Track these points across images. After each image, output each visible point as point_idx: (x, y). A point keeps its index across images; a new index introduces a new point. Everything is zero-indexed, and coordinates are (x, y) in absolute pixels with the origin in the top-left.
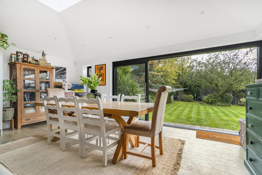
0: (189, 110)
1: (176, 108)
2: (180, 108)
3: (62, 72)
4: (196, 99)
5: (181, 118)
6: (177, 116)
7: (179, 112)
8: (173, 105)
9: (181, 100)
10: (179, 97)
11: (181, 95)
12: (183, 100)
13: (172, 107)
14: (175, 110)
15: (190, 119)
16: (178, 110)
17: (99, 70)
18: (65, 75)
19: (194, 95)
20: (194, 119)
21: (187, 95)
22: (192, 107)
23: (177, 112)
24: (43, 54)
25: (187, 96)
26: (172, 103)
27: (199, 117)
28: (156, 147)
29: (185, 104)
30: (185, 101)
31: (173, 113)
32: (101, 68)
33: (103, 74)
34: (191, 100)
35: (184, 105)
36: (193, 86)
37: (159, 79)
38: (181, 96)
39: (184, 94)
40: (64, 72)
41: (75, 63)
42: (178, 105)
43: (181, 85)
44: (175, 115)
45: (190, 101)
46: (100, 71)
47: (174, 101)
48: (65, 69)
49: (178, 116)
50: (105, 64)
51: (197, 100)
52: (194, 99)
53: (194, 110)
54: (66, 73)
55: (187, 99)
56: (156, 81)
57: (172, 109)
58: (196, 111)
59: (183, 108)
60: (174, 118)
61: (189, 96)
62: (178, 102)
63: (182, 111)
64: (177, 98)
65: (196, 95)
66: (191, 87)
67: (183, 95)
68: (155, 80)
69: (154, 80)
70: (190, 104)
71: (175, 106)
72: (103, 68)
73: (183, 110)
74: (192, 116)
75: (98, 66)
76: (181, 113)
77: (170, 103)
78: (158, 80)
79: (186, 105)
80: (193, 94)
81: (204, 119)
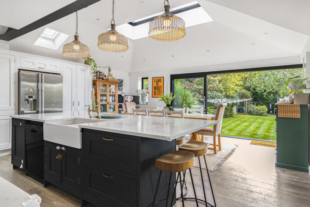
0: (257, 126)
1: (239, 124)
2: (245, 124)
3: (120, 84)
4: (271, 112)
5: (243, 134)
6: (238, 132)
7: (242, 128)
8: (235, 119)
9: (247, 113)
10: (245, 108)
11: (248, 106)
12: (250, 113)
13: (233, 122)
14: (237, 125)
15: (255, 136)
16: (242, 125)
17: (156, 82)
18: (122, 87)
19: (268, 107)
20: (260, 136)
21: (257, 105)
22: (262, 123)
23: (239, 128)
24: (109, 70)
25: (258, 107)
26: (234, 117)
27: (266, 134)
28: (217, 145)
29: (254, 118)
30: (254, 115)
31: (234, 129)
32: (159, 81)
33: (161, 86)
34: (262, 113)
35: (251, 119)
36: (265, 94)
37: (216, 86)
38: (248, 108)
39: (254, 104)
40: (122, 84)
41: (130, 74)
42: (242, 120)
43: (249, 91)
44: (236, 131)
45: (261, 115)
46: (158, 83)
47: (238, 114)
48: (122, 81)
49: (240, 132)
50: (163, 77)
51: (273, 113)
52: (268, 112)
53: (263, 126)
54: (122, 85)
55: (257, 112)
56: (213, 88)
57: (233, 124)
58: (266, 128)
59: (249, 123)
60: (235, 134)
61: (261, 107)
62: (243, 116)
63: (246, 127)
64: (242, 109)
65: (272, 106)
66: (263, 94)
67: (252, 106)
68: (211, 87)
69: (209, 87)
70: (260, 119)
71: (238, 120)
72: (160, 80)
73: (248, 126)
74: (258, 133)
75: (155, 79)
76: (245, 129)
77: (232, 117)
78: (214, 87)
79: (254, 120)
80: (268, 104)
81: (272, 136)
